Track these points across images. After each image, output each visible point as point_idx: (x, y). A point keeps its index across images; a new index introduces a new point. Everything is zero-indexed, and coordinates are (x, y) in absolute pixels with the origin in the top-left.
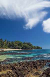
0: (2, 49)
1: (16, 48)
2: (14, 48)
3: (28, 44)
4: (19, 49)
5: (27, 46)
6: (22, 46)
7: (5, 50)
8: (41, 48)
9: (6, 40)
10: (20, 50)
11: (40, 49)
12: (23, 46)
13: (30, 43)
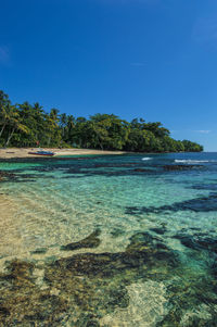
0: (44, 150)
1: (98, 148)
2: (91, 148)
3: (152, 128)
4: (114, 149)
5: (148, 136)
6: (126, 138)
8: (201, 149)
9: (55, 112)
10: (119, 153)
11: (196, 151)
12: (129, 137)
13: (159, 124)
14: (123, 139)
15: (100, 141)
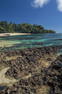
0: (8, 34)
1: (24, 33)
2: (21, 33)
3: (39, 27)
4: (28, 33)
5: (37, 29)
7: (11, 34)
8: (55, 32)
9: (11, 23)
10: (30, 34)
11: (53, 33)
12: (32, 30)
13: (41, 26)
14: (30, 30)
15: (24, 31)
